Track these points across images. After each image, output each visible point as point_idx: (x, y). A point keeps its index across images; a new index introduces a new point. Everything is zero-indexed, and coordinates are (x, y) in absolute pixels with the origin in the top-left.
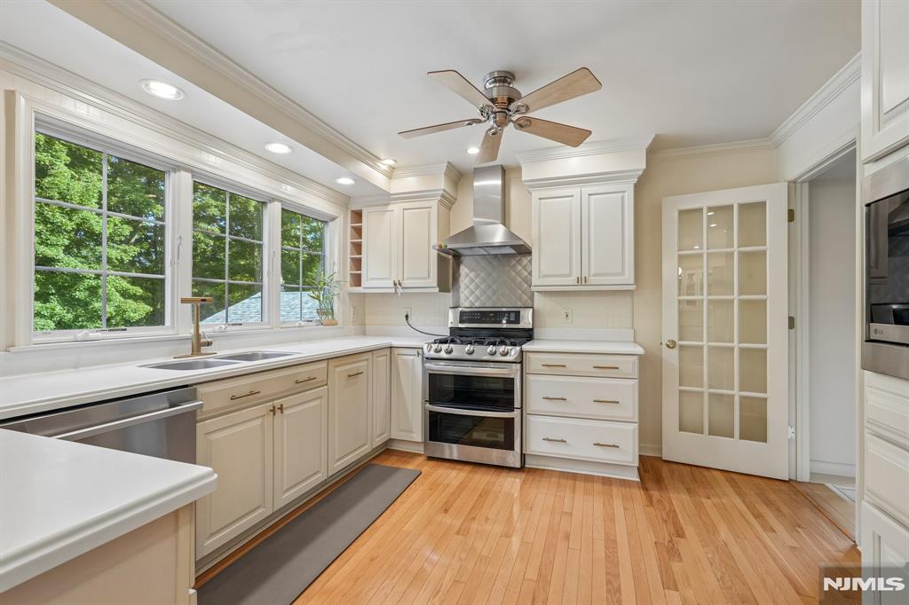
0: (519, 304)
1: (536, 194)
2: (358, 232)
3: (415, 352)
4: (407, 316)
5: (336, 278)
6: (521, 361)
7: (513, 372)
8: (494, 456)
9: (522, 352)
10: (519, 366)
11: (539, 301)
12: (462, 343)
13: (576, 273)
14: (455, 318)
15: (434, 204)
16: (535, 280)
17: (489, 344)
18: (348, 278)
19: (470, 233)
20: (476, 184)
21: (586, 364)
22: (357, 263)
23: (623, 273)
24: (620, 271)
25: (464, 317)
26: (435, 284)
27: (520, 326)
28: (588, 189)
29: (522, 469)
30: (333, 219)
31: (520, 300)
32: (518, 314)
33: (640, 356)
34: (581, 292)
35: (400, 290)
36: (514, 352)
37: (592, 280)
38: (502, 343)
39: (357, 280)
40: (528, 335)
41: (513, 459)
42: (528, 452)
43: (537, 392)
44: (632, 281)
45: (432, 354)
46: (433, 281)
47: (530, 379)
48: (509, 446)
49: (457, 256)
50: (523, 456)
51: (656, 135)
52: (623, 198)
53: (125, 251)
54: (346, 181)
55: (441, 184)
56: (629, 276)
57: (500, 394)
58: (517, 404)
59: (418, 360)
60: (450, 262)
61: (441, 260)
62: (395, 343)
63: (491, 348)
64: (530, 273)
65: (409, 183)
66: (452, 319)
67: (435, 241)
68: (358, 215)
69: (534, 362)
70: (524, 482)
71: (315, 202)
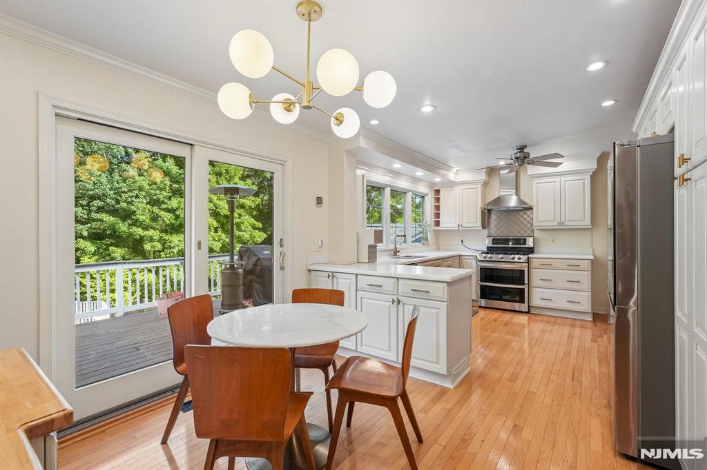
0: (526, 235)
1: (535, 181)
2: (438, 200)
3: (472, 258)
4: (462, 241)
5: (428, 223)
6: (528, 262)
7: (524, 267)
8: (517, 306)
9: (528, 258)
10: (527, 264)
11: (536, 234)
12: (496, 254)
13: (558, 220)
14: (489, 242)
15: (479, 187)
16: (535, 223)
17: (511, 254)
18: (433, 223)
19: (498, 201)
20: (501, 172)
21: (563, 264)
22: (437, 215)
23: (584, 220)
24: (583, 218)
25: (495, 241)
26: (480, 225)
27: (526, 246)
28: (564, 178)
29: (528, 312)
30: (427, 195)
31: (526, 232)
32: (525, 240)
33: (592, 260)
34: (561, 229)
35: (461, 228)
36: (524, 258)
37: (567, 223)
38: (517, 254)
39: (437, 223)
40: (531, 250)
41: (524, 307)
42: (532, 305)
43: (537, 276)
44: (589, 223)
45: (482, 259)
46: (479, 224)
47: (533, 271)
48: (522, 301)
49: (489, 211)
50: (529, 307)
51: (603, 152)
52: (584, 182)
53: (253, 201)
54: (438, 179)
55: (483, 176)
56: (588, 221)
57: (518, 277)
58: (526, 282)
59: (474, 262)
60: (487, 213)
61: (483, 213)
62: (462, 254)
63: (512, 256)
64: (532, 219)
65: (465, 177)
66: (488, 242)
67: (480, 205)
68: (437, 192)
69: (535, 263)
70: (529, 319)
71: (422, 189)
